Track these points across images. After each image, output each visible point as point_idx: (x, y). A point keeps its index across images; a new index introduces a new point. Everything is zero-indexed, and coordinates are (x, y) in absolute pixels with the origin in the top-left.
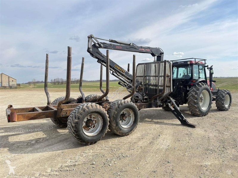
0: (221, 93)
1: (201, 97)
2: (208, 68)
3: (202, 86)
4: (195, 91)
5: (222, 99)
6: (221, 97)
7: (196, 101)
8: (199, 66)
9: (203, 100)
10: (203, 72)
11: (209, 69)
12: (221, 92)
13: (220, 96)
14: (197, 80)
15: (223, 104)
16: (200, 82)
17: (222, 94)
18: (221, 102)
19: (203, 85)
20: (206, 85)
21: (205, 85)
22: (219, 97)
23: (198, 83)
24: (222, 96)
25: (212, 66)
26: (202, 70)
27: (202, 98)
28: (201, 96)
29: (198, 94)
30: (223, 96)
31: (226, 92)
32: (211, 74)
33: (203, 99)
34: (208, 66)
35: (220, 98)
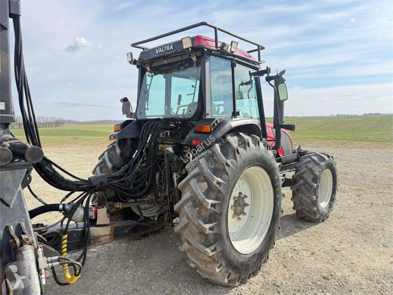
0: (310, 165)
1: (240, 193)
2: (268, 79)
3: (241, 150)
4: (206, 180)
5: (311, 186)
6: (310, 180)
7: (207, 226)
8: (233, 66)
9: (246, 205)
10: (253, 92)
11: (272, 82)
12: (309, 162)
13: (305, 175)
14: (222, 123)
15: (315, 203)
16: (235, 131)
17: (311, 171)
18: (309, 197)
19: (244, 144)
20: (256, 143)
21: (251, 144)
22: (303, 178)
23: (224, 137)
24: (311, 177)
25: (283, 72)
26: (249, 86)
27: (245, 196)
28: (240, 187)
29: (221, 189)
30: (315, 176)
31: (322, 164)
32: (279, 105)
33: (247, 201)
34: (267, 71)
35: (306, 182)
